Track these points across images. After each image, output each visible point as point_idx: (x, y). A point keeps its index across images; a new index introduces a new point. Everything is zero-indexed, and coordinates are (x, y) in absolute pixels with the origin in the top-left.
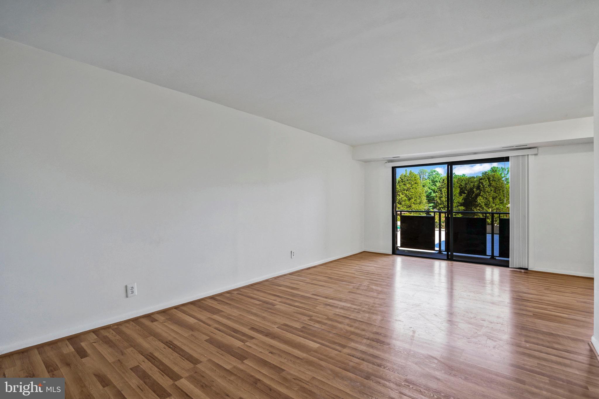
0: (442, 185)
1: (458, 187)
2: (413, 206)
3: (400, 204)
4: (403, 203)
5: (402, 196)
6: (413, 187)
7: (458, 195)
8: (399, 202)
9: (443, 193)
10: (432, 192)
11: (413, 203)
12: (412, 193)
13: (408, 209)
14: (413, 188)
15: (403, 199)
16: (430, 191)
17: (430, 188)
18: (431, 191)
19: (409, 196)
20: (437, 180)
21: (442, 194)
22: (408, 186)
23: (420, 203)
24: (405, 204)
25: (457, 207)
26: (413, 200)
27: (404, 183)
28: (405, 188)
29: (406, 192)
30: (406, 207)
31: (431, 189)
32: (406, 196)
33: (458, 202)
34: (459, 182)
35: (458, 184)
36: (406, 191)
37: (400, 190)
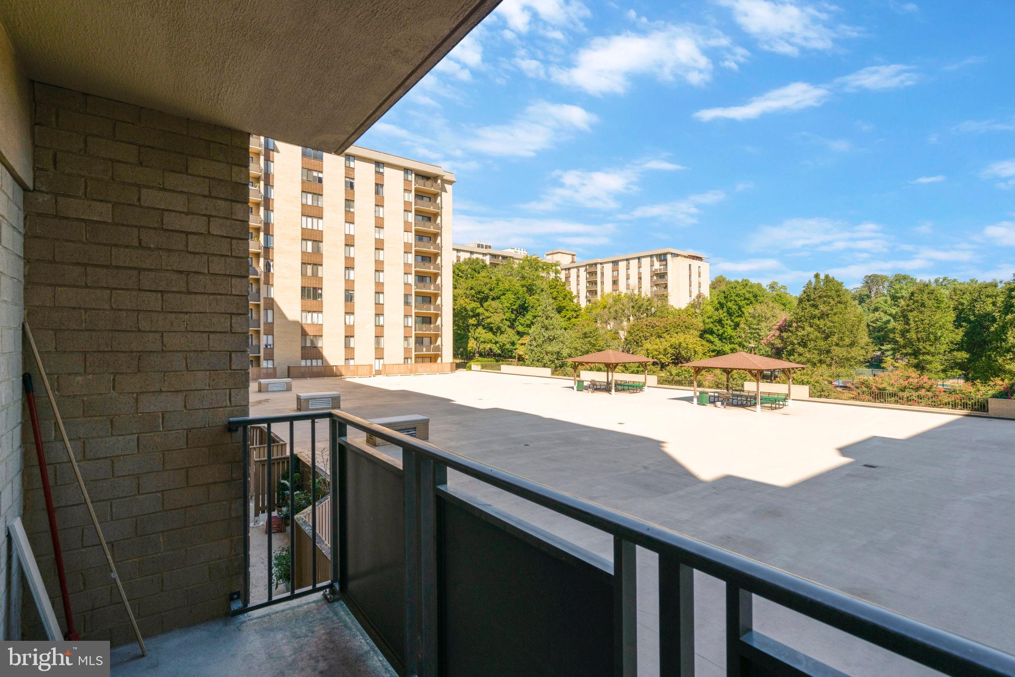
0: (908, 306)
1: (951, 308)
2: (836, 350)
3: (805, 345)
4: (811, 345)
5: (808, 329)
6: (835, 310)
7: (951, 327)
8: (803, 342)
9: (911, 322)
10: (892, 320)
11: (834, 343)
12: (833, 324)
13: (822, 356)
14: (835, 314)
15: (812, 336)
16: (886, 318)
17: (886, 313)
18: (888, 318)
19: (825, 330)
20: (904, 294)
21: (908, 324)
22: (822, 309)
23: (852, 345)
24: (816, 346)
25: (950, 352)
26: (835, 338)
27: (813, 302)
28: (817, 312)
29: (818, 322)
30: (818, 353)
31: (890, 315)
32: (819, 329)
33: (952, 342)
34: (954, 297)
35: (952, 303)
36: (819, 320)
37: (803, 318)
